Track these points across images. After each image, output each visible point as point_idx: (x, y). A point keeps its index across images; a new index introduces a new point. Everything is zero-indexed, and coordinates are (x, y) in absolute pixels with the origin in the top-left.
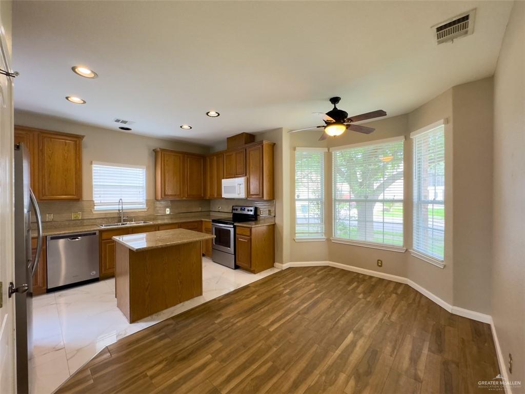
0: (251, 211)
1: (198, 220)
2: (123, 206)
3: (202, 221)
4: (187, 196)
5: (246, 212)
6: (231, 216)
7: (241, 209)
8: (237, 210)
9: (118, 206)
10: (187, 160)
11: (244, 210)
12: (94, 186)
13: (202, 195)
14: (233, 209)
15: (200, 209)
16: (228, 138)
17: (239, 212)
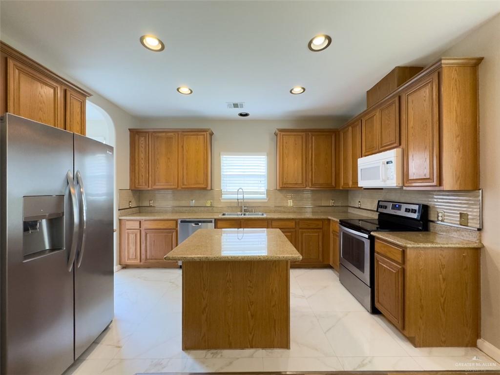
0: (414, 211)
1: (323, 217)
2: (245, 196)
3: (329, 220)
4: (312, 185)
5: (402, 213)
6: (375, 216)
7: (394, 207)
8: (386, 207)
9: (236, 196)
10: (312, 138)
11: (399, 208)
12: (222, 176)
13: (333, 184)
14: (379, 206)
15: (331, 203)
16: (367, 92)
17: (389, 211)
